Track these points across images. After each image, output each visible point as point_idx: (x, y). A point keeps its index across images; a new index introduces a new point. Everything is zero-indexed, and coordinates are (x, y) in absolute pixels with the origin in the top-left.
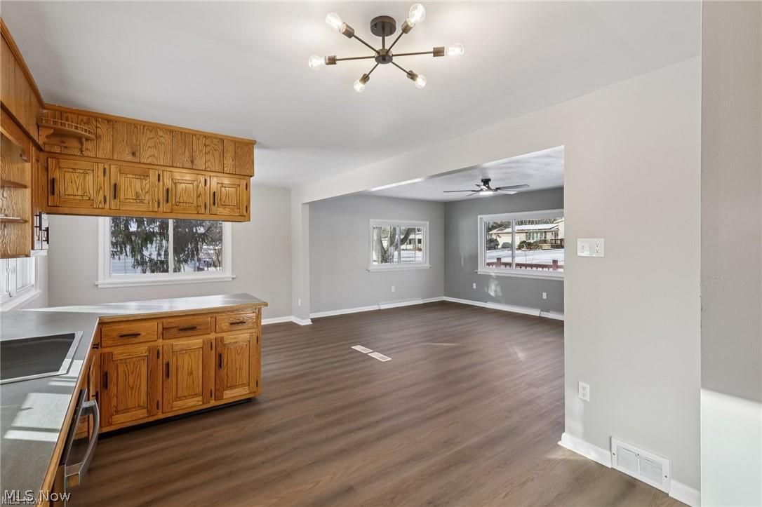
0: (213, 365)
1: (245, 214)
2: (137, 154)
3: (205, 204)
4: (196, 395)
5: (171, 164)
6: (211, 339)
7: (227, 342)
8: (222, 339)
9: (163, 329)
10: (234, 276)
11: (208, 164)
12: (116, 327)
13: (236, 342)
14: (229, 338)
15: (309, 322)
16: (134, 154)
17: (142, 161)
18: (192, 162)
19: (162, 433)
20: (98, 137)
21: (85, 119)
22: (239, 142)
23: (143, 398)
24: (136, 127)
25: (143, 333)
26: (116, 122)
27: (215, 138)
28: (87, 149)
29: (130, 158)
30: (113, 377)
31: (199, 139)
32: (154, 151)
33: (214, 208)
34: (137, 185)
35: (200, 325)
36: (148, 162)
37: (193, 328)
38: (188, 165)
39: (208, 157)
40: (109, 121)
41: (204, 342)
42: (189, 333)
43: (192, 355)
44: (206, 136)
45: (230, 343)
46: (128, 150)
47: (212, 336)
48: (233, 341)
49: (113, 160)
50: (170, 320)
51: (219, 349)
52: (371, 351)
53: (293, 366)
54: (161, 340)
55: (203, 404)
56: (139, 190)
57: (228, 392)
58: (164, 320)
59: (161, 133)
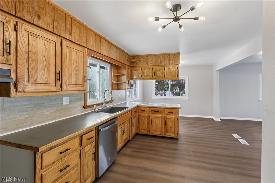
0: (164, 124)
1: (177, 77)
2: (148, 64)
3: (165, 75)
4: (159, 131)
5: (155, 65)
6: (163, 116)
7: (168, 118)
8: (166, 117)
9: (151, 110)
10: (189, 99)
11: (165, 63)
12: (141, 108)
13: (170, 119)
14: (168, 117)
15: (219, 120)
16: (147, 64)
17: (149, 65)
18: (161, 63)
19: (150, 138)
20: (140, 61)
21: (137, 57)
22: (175, 54)
23: (146, 128)
24: (147, 56)
25: (146, 111)
26: (143, 56)
27: (167, 54)
28: (138, 64)
29: (146, 65)
30: (140, 120)
31: (163, 56)
32: (151, 62)
33: (167, 77)
34: (148, 71)
35: (160, 111)
36: (150, 65)
37: (158, 112)
38: (160, 64)
39: (165, 61)
40: (142, 56)
41: (161, 116)
42: (157, 113)
43: (158, 119)
44: (165, 55)
45: (168, 119)
46: (146, 63)
47: (163, 115)
48: (169, 118)
49: (143, 66)
50: (153, 108)
51: (165, 120)
52: (241, 138)
53: (199, 133)
54: (150, 113)
55: (161, 135)
56: (148, 73)
57: (168, 133)
58: (152, 108)
59: (153, 57)
